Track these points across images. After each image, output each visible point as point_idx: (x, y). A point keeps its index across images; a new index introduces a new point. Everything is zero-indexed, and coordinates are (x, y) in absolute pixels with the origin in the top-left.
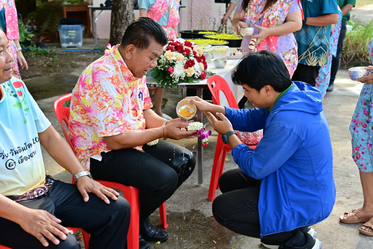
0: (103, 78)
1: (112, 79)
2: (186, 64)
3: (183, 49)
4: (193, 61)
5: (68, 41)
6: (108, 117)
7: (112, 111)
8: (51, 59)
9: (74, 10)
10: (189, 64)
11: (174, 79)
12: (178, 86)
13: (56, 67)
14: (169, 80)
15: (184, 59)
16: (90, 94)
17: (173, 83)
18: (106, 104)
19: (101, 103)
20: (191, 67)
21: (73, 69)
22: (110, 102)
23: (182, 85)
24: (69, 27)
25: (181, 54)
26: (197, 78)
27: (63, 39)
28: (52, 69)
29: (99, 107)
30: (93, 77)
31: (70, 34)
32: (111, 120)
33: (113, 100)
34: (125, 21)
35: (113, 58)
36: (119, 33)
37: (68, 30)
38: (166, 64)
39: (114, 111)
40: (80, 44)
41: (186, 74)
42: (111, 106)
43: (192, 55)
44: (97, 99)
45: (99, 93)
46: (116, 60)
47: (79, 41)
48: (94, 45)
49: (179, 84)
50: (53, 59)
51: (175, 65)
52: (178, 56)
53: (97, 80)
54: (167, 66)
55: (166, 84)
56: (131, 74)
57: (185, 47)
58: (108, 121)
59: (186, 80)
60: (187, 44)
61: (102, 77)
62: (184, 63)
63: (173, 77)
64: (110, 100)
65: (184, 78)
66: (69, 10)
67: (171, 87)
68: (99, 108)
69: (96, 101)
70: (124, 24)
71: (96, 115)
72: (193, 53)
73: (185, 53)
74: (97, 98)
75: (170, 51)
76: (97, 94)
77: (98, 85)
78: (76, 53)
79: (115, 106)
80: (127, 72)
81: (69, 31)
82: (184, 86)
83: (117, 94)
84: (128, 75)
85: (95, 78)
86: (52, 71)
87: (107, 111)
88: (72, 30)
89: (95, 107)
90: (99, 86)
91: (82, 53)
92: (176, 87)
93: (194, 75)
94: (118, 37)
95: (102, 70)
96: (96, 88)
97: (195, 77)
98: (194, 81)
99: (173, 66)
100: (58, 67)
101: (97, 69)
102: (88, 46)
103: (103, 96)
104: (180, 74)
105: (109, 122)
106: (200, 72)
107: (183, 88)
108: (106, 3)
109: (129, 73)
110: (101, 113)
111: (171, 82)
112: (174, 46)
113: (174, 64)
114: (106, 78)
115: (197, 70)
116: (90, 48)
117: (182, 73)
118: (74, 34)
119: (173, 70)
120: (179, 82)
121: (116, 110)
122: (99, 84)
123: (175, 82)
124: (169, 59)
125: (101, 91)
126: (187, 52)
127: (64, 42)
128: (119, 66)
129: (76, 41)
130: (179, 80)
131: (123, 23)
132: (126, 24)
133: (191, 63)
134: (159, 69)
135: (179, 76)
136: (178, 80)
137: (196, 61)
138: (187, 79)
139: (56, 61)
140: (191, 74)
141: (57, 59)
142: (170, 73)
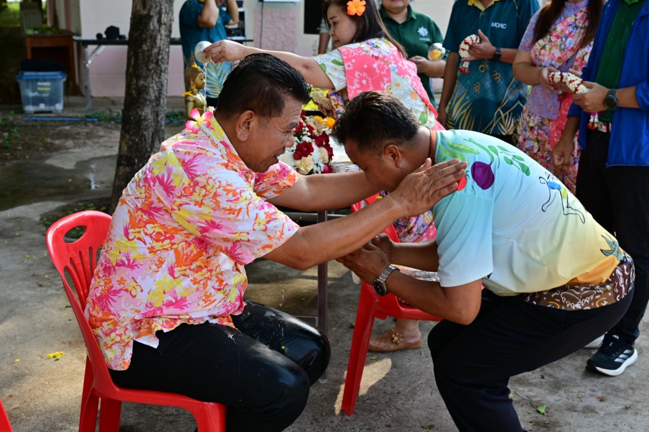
0: (210, 165)
5: (36, 101)
8: (6, 134)
9: (46, 44)
10: (303, 151)
13: (15, 150)
16: (195, 202)
19: (228, 208)
20: (306, 156)
21: (49, 154)
24: (38, 76)
27: (28, 98)
28: (8, 154)
29: (229, 213)
30: (188, 170)
31: (39, 89)
34: (155, 66)
35: (209, 136)
36: (143, 89)
37: (37, 80)
40: (59, 107)
43: (306, 133)
44: (217, 204)
45: (216, 193)
46: (217, 141)
47: (57, 101)
48: (84, 109)
50: (10, 135)
61: (207, 164)
66: (37, 45)
68: (230, 216)
69: (217, 208)
70: (153, 71)
72: (307, 129)
76: (212, 195)
77: (205, 180)
78: (53, 123)
81: (39, 84)
85: (193, 170)
86: (9, 158)
88: (45, 80)
90: (208, 181)
91: (63, 123)
94: (142, 96)
96: (203, 187)
100: (19, 150)
102: (73, 111)
103: (227, 194)
106: (322, 166)
108: (106, 33)
116: (79, 114)
118: (48, 89)
122: (206, 176)
125: (219, 187)
127: (28, 104)
129: (51, 101)
131: (150, 70)
132: (155, 71)
133: (306, 149)
137: (314, 145)
139: (16, 138)
141: (18, 136)
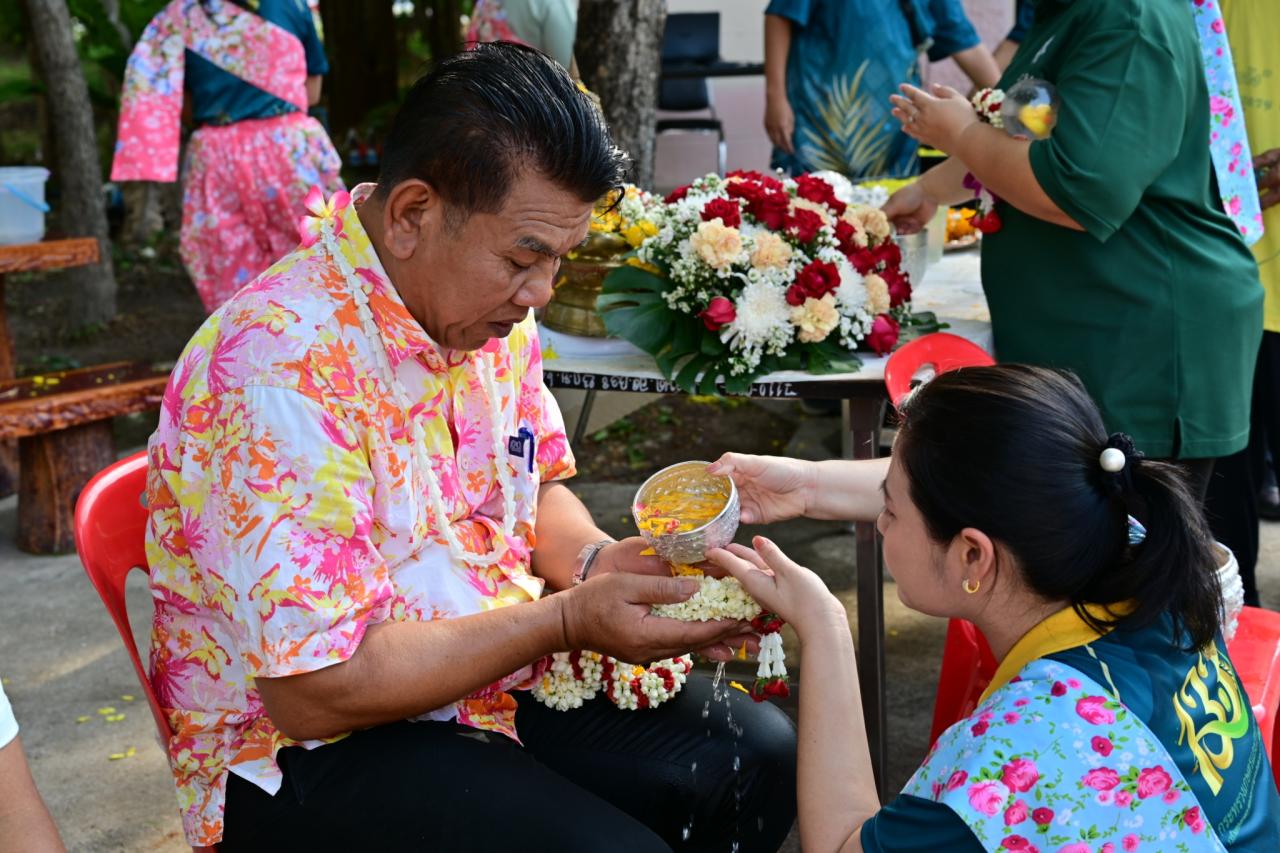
0: (258, 364)
1: (304, 368)
2: (794, 282)
3: (787, 211)
4: (832, 267)
6: (269, 574)
7: (298, 543)
10: (814, 282)
11: (739, 355)
12: (757, 386)
14: (715, 359)
15: (790, 261)
16: (201, 451)
17: (733, 373)
18: (267, 508)
19: (240, 501)
20: (819, 296)
22: (284, 495)
23: (776, 385)
25: (776, 236)
26: (853, 345)
29: (233, 518)
30: (214, 366)
32: (290, 590)
33: (305, 482)
35: (331, 257)
38: (701, 284)
39: (311, 540)
41: (798, 329)
42: (291, 516)
43: (829, 238)
44: (226, 477)
45: (235, 449)
46: (346, 270)
49: (762, 379)
51: (745, 289)
52: (761, 245)
53: (230, 382)
54: (703, 295)
55: (699, 377)
56: (424, 337)
57: (798, 203)
58: (268, 598)
59: (796, 359)
60: (807, 188)
61: (252, 360)
62: (784, 277)
63: (733, 346)
64: (288, 482)
65: (784, 349)
67: (722, 392)
68: (232, 525)
69: (220, 488)
71: (220, 563)
72: (833, 231)
73: (795, 231)
74: (223, 473)
75: (718, 222)
76: (226, 450)
77: (232, 407)
79: (315, 514)
80: (400, 328)
82: (783, 385)
83: (330, 449)
84: (404, 344)
85: (222, 370)
87: (266, 543)
89: (216, 525)
90: (235, 411)
92: (749, 394)
93: (836, 334)
95: (259, 325)
96: (223, 423)
97: (843, 342)
98: (835, 364)
99: (734, 293)
101: (238, 322)
103: (251, 464)
104: (764, 332)
105: (277, 601)
106: (868, 320)
107: (782, 395)
109: (415, 334)
110: (242, 552)
111: (727, 369)
112: (747, 199)
113: (739, 285)
114: (269, 367)
115: (850, 312)
117: (777, 324)
119: (732, 315)
120: (761, 369)
121: (322, 536)
122: (239, 398)
123: (739, 369)
124: (712, 260)
125: (247, 439)
126: (802, 227)
128: (361, 299)
130: (764, 358)
133: (820, 279)
134: (673, 307)
135: (761, 341)
136: (755, 360)
137: (846, 269)
138: (801, 352)
140: (822, 331)
142: (717, 328)
